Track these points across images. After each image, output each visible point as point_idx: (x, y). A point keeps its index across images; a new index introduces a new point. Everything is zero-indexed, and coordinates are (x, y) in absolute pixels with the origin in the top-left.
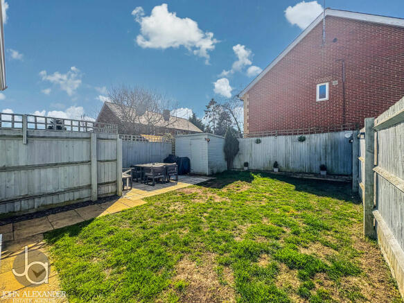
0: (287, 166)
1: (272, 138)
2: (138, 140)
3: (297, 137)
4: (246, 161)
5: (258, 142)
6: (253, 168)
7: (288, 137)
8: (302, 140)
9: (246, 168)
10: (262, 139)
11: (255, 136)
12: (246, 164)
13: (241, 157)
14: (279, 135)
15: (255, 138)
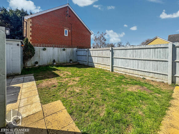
0: (59, 61)
1: (52, 48)
3: (62, 48)
5: (44, 49)
7: (59, 48)
8: (64, 50)
9: (37, 65)
10: (47, 48)
12: (37, 63)
14: (55, 47)
15: (43, 48)
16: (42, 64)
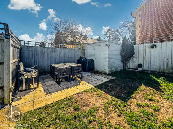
2: (58, 47)
4: (139, 63)
6: (148, 69)
9: (140, 69)
11: (150, 42)
12: (140, 66)
13: (135, 59)
15: (151, 44)
16: (150, 70)
